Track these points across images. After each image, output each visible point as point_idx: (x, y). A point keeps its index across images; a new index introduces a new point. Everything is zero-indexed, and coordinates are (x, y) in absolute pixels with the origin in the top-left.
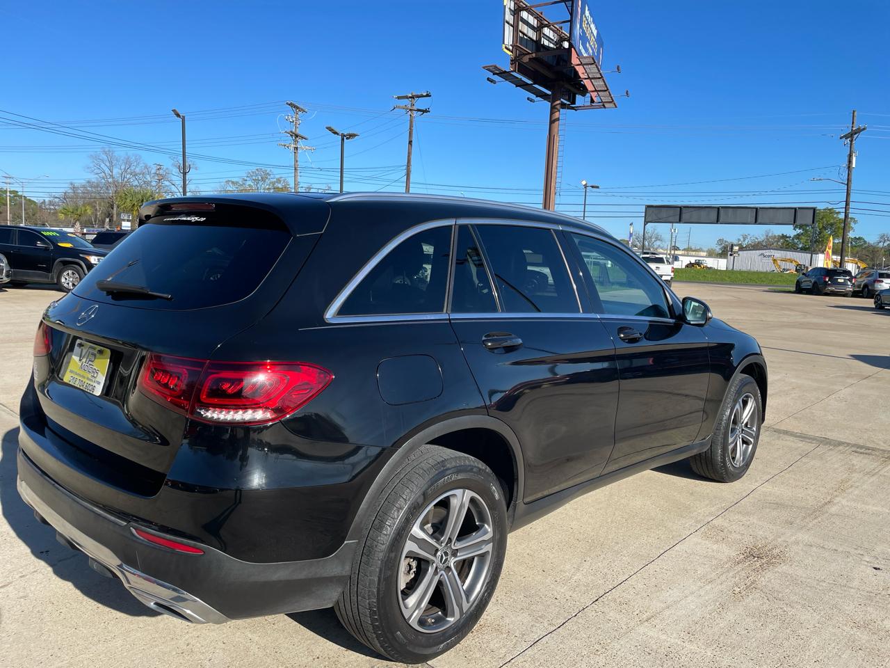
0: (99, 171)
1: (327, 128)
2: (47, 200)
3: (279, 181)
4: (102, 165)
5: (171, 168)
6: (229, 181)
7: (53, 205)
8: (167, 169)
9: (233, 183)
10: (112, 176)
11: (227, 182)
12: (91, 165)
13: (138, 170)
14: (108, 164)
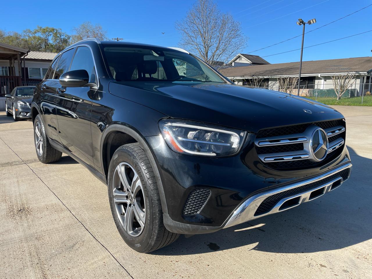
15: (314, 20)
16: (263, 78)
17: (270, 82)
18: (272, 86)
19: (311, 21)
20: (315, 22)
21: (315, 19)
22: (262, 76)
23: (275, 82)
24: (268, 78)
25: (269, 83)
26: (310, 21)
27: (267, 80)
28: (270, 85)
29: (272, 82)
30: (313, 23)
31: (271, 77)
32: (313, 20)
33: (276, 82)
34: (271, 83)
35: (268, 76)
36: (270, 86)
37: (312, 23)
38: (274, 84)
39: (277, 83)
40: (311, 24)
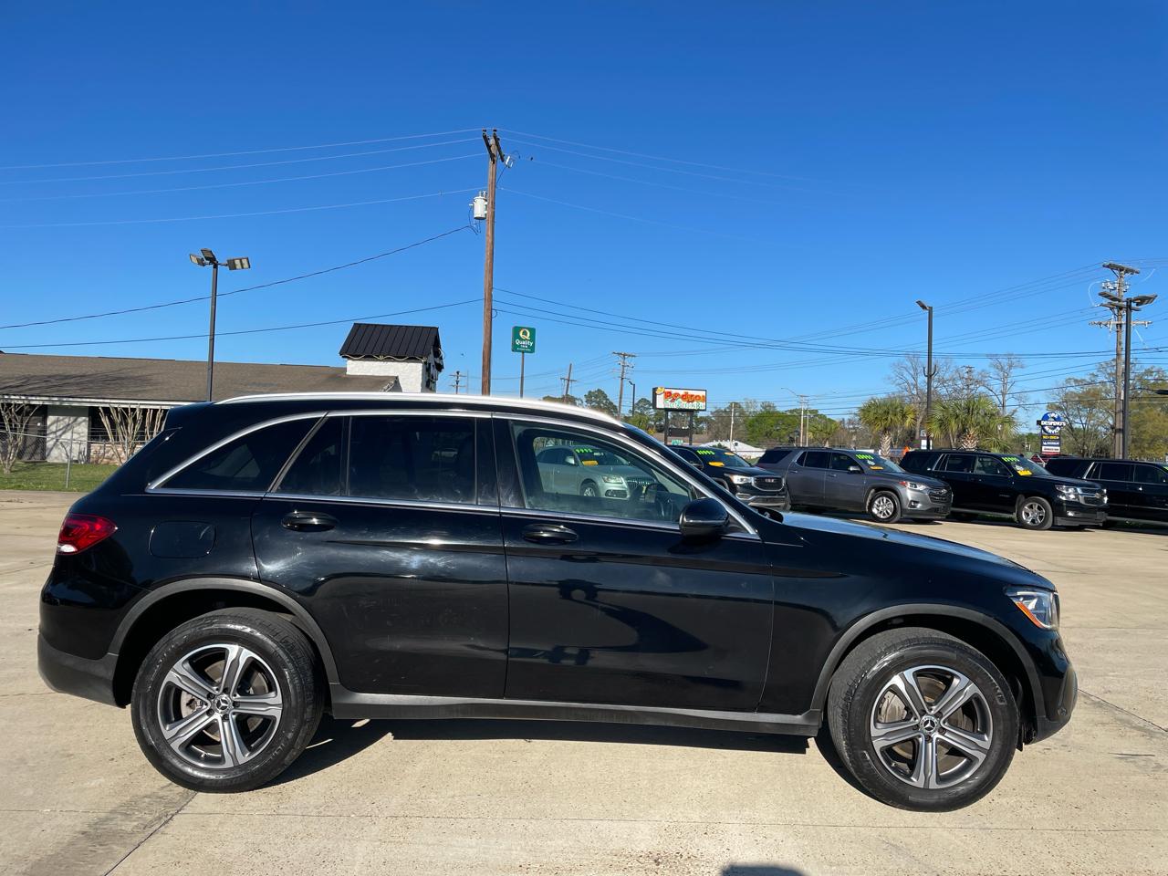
0: (900, 381)
1: (1100, 294)
2: (846, 418)
3: (1149, 372)
4: (905, 374)
5: (988, 369)
6: (1070, 379)
7: (853, 424)
8: (983, 371)
9: (1076, 381)
10: (915, 386)
11: (1068, 380)
12: (893, 375)
13: (947, 376)
14: (912, 372)
15: (245, 261)
16: (26, 402)
17: (51, 419)
18: (59, 433)
19: (237, 262)
20: (246, 265)
21: (247, 259)
22: (23, 398)
23: (72, 419)
24: (46, 403)
25: (48, 423)
26: (234, 260)
27: (44, 411)
28: (53, 428)
29: (61, 418)
30: (243, 268)
31: (58, 403)
32: (241, 260)
33: (75, 420)
34: (58, 421)
35: (47, 398)
36: (55, 432)
37: (239, 266)
38: (68, 427)
39: (79, 424)
40: (235, 269)
